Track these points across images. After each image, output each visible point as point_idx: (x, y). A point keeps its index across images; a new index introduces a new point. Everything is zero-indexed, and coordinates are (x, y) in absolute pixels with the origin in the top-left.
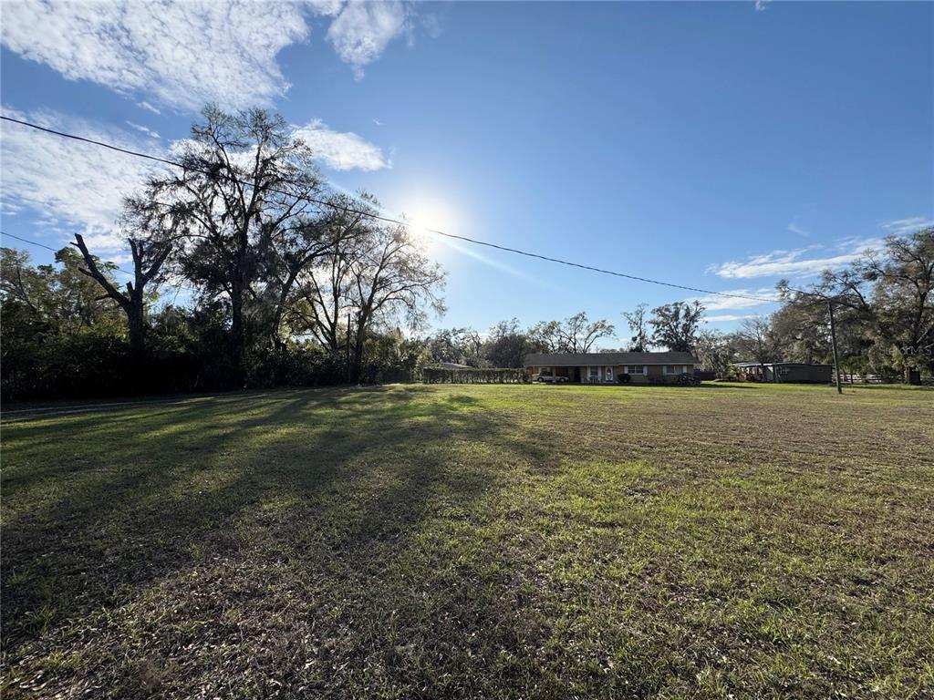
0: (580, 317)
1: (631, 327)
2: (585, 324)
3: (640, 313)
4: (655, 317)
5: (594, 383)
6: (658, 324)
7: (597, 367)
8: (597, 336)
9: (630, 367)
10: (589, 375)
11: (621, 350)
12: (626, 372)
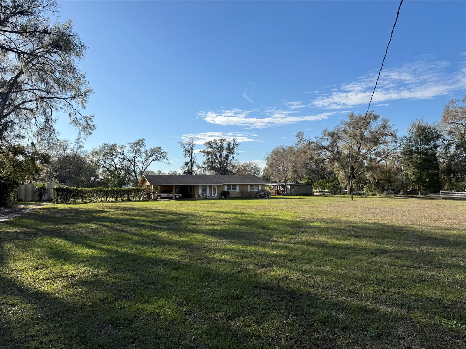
0: (139, 143)
1: (186, 155)
2: (143, 150)
3: (192, 144)
4: (205, 148)
6: (208, 153)
8: (154, 160)
9: (228, 185)
10: (200, 192)
12: (226, 189)
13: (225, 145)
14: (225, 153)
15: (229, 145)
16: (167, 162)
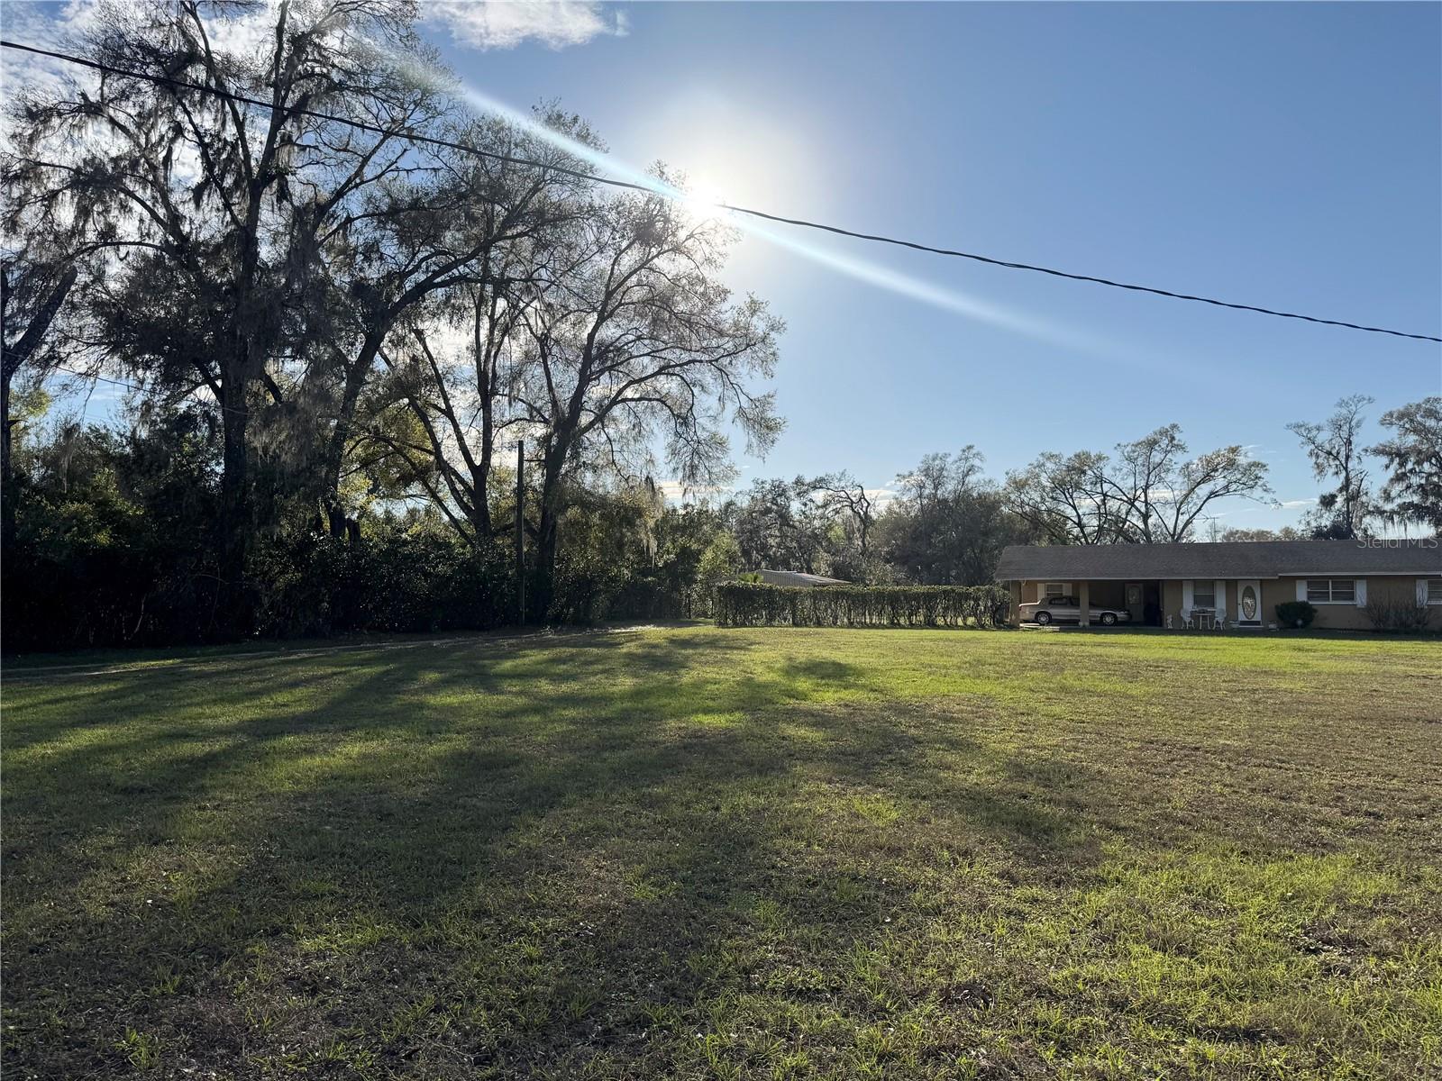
0: (1167, 439)
1: (1320, 468)
2: (1179, 459)
3: (1345, 427)
4: (1393, 436)
5: (1203, 626)
6: (1402, 456)
7: (1212, 583)
8: (1213, 494)
9: (1311, 581)
10: (1188, 605)
11: (1287, 531)
12: (1301, 594)
16: (1268, 497)
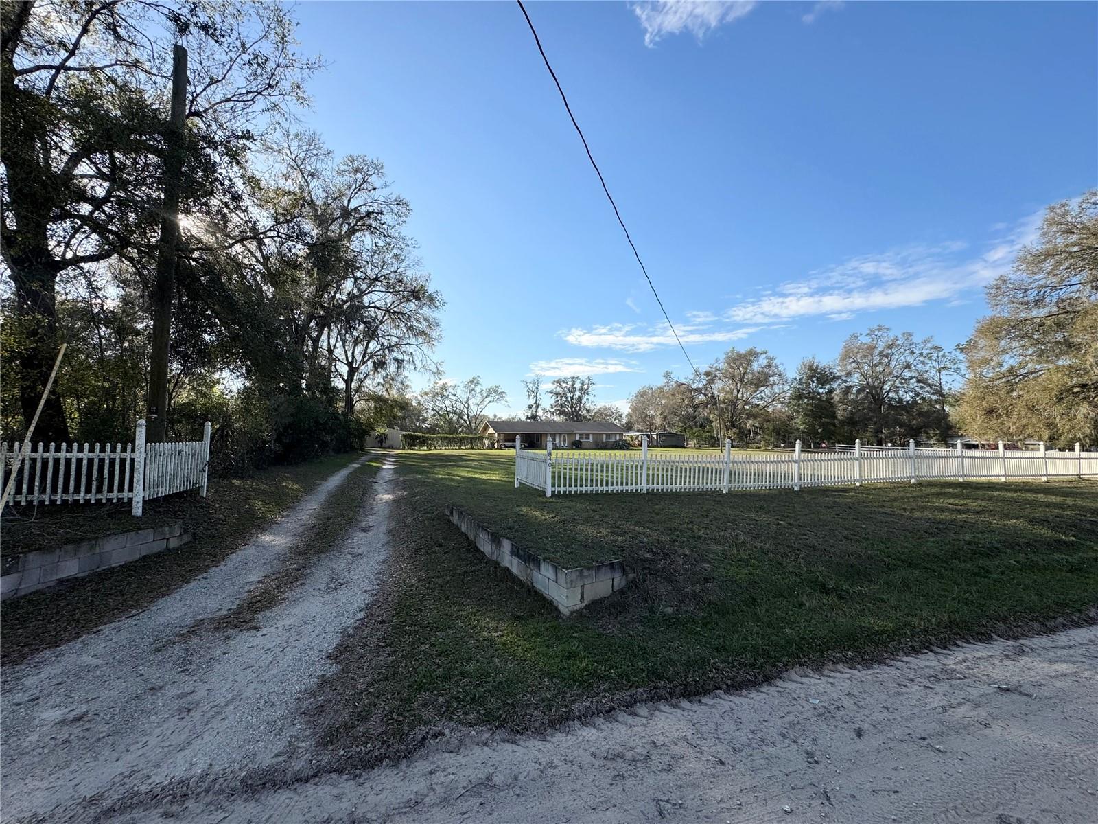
0: (474, 382)
1: (529, 396)
3: (537, 382)
4: (552, 387)
7: (555, 434)
8: (490, 402)
12: (577, 439)
13: (578, 385)
14: (577, 394)
15: (583, 384)
